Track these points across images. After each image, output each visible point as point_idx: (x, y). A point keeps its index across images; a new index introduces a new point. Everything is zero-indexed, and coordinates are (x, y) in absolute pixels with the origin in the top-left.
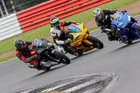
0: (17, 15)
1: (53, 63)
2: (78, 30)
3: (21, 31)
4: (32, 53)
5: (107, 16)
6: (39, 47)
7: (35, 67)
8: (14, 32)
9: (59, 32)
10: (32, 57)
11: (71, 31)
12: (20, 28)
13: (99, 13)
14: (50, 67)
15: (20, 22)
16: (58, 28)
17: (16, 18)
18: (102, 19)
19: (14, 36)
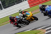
0: (28, 1)
1: (23, 24)
2: (29, 14)
3: (29, 7)
4: (15, 21)
5: (43, 7)
6: (18, 19)
7: (16, 26)
8: (27, 7)
9: (22, 15)
10: (15, 22)
11: (27, 14)
12: (29, 6)
13: (41, 6)
14: (21, 26)
15: (29, 4)
16: (22, 13)
17: (28, 2)
18: (42, 8)
19: (27, 9)
